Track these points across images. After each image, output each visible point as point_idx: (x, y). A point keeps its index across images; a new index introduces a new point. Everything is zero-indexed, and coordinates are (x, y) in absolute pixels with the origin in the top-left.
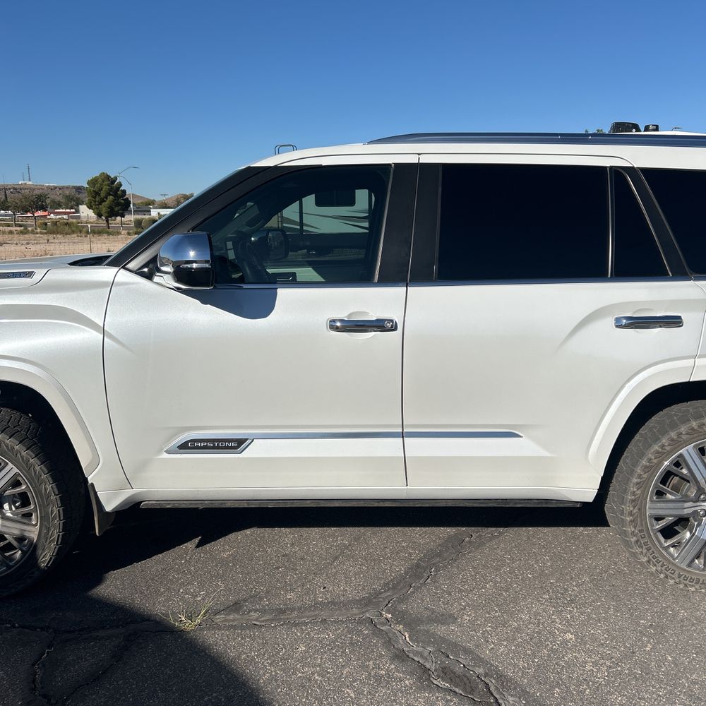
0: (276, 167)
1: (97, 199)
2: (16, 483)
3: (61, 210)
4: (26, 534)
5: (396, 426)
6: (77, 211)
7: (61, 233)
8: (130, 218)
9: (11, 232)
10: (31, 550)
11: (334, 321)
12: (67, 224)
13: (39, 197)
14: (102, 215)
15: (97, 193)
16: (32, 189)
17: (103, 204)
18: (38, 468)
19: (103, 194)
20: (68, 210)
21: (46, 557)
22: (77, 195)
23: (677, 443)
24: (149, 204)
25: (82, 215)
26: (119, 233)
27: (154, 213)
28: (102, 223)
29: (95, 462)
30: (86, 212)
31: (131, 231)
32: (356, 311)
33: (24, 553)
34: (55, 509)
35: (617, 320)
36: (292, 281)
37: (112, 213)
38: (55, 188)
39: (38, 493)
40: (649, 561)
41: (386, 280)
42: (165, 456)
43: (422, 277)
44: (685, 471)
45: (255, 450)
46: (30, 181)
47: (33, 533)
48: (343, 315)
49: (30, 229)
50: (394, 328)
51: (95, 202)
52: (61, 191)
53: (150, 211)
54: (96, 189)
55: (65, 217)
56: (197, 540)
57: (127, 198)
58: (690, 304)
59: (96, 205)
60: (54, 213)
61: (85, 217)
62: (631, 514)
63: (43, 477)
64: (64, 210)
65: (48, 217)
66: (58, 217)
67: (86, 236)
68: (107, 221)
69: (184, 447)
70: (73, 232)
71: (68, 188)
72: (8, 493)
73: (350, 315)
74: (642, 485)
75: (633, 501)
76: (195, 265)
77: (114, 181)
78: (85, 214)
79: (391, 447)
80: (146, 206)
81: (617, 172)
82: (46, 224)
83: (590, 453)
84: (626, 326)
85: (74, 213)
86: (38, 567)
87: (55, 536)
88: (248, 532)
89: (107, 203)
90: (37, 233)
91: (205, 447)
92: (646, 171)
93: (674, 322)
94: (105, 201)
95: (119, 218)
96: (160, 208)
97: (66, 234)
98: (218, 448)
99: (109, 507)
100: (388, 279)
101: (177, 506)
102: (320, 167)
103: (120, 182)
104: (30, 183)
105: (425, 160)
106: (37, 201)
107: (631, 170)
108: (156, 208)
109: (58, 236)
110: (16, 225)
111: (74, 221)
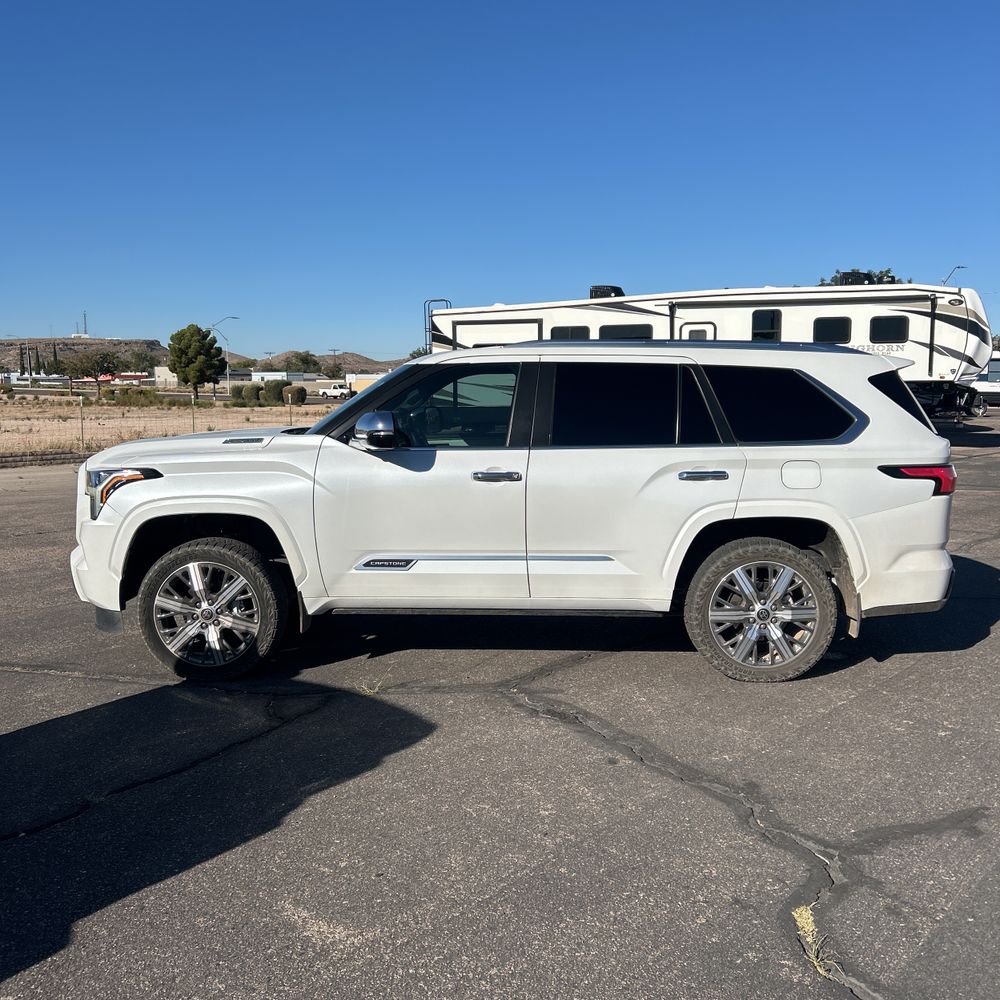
0: (436, 365)
1: (183, 359)
2: (244, 592)
3: (129, 374)
4: (250, 630)
5: (522, 551)
6: (151, 375)
7: (136, 404)
8: (227, 384)
9: (69, 404)
10: (253, 643)
11: (476, 474)
12: (141, 392)
13: (105, 357)
14: (189, 381)
15: (183, 352)
16: (87, 344)
17: (191, 366)
18: (262, 579)
19: (191, 353)
20: (139, 374)
21: (263, 648)
22: (149, 354)
23: (730, 566)
24: (249, 366)
25: (157, 379)
26: (212, 405)
27: (257, 378)
28: (188, 391)
29: (303, 576)
30: (164, 376)
31: (228, 402)
32: (492, 466)
33: (247, 645)
34: (273, 611)
35: (680, 475)
36: (446, 447)
37: (202, 378)
38: (120, 343)
39: (261, 598)
40: (712, 656)
41: (515, 445)
42: (354, 571)
43: (541, 443)
44: (737, 588)
45: (419, 568)
46: (86, 333)
47: (255, 629)
48: (484, 470)
49: (93, 399)
50: (519, 479)
51: (180, 363)
52: (127, 348)
53: (250, 375)
54: (182, 346)
55: (135, 382)
56: (368, 655)
57: (223, 359)
58: (734, 463)
59: (181, 367)
60: (120, 377)
61: (161, 383)
62: (696, 619)
63: (266, 586)
64: (133, 374)
65: (112, 382)
66: (125, 382)
67: (169, 409)
68: (195, 389)
69: (367, 565)
70: (151, 403)
71: (136, 342)
72: (238, 598)
73: (489, 469)
74: (705, 597)
75: (697, 609)
76: (382, 433)
77: (206, 335)
78: (162, 379)
79: (518, 567)
80: (245, 368)
81: (685, 368)
82: (113, 392)
83: (664, 573)
84: (687, 479)
85: (147, 377)
86: (258, 654)
87: (271, 631)
88: (408, 651)
89: (196, 365)
90: (103, 405)
91: (383, 565)
92: (707, 368)
93: (721, 476)
94: (194, 362)
95: (211, 385)
96: (263, 371)
97: (143, 406)
98: (392, 566)
99: (310, 612)
100: (517, 444)
101: (359, 612)
102: (468, 364)
103: (214, 337)
104: (86, 336)
105: (544, 359)
106: (103, 362)
107: (695, 367)
108: (258, 371)
109: (132, 408)
110: (73, 394)
111: (148, 388)
